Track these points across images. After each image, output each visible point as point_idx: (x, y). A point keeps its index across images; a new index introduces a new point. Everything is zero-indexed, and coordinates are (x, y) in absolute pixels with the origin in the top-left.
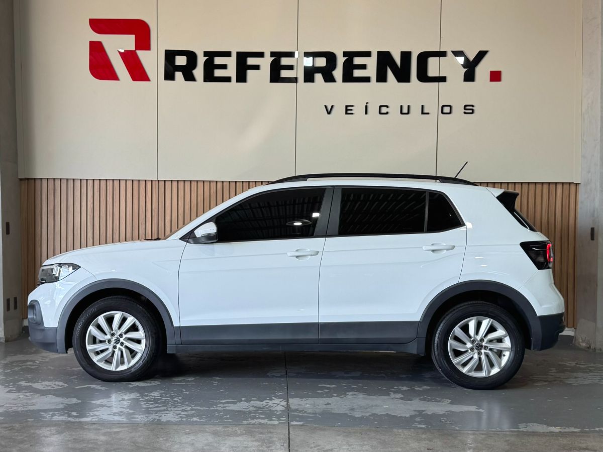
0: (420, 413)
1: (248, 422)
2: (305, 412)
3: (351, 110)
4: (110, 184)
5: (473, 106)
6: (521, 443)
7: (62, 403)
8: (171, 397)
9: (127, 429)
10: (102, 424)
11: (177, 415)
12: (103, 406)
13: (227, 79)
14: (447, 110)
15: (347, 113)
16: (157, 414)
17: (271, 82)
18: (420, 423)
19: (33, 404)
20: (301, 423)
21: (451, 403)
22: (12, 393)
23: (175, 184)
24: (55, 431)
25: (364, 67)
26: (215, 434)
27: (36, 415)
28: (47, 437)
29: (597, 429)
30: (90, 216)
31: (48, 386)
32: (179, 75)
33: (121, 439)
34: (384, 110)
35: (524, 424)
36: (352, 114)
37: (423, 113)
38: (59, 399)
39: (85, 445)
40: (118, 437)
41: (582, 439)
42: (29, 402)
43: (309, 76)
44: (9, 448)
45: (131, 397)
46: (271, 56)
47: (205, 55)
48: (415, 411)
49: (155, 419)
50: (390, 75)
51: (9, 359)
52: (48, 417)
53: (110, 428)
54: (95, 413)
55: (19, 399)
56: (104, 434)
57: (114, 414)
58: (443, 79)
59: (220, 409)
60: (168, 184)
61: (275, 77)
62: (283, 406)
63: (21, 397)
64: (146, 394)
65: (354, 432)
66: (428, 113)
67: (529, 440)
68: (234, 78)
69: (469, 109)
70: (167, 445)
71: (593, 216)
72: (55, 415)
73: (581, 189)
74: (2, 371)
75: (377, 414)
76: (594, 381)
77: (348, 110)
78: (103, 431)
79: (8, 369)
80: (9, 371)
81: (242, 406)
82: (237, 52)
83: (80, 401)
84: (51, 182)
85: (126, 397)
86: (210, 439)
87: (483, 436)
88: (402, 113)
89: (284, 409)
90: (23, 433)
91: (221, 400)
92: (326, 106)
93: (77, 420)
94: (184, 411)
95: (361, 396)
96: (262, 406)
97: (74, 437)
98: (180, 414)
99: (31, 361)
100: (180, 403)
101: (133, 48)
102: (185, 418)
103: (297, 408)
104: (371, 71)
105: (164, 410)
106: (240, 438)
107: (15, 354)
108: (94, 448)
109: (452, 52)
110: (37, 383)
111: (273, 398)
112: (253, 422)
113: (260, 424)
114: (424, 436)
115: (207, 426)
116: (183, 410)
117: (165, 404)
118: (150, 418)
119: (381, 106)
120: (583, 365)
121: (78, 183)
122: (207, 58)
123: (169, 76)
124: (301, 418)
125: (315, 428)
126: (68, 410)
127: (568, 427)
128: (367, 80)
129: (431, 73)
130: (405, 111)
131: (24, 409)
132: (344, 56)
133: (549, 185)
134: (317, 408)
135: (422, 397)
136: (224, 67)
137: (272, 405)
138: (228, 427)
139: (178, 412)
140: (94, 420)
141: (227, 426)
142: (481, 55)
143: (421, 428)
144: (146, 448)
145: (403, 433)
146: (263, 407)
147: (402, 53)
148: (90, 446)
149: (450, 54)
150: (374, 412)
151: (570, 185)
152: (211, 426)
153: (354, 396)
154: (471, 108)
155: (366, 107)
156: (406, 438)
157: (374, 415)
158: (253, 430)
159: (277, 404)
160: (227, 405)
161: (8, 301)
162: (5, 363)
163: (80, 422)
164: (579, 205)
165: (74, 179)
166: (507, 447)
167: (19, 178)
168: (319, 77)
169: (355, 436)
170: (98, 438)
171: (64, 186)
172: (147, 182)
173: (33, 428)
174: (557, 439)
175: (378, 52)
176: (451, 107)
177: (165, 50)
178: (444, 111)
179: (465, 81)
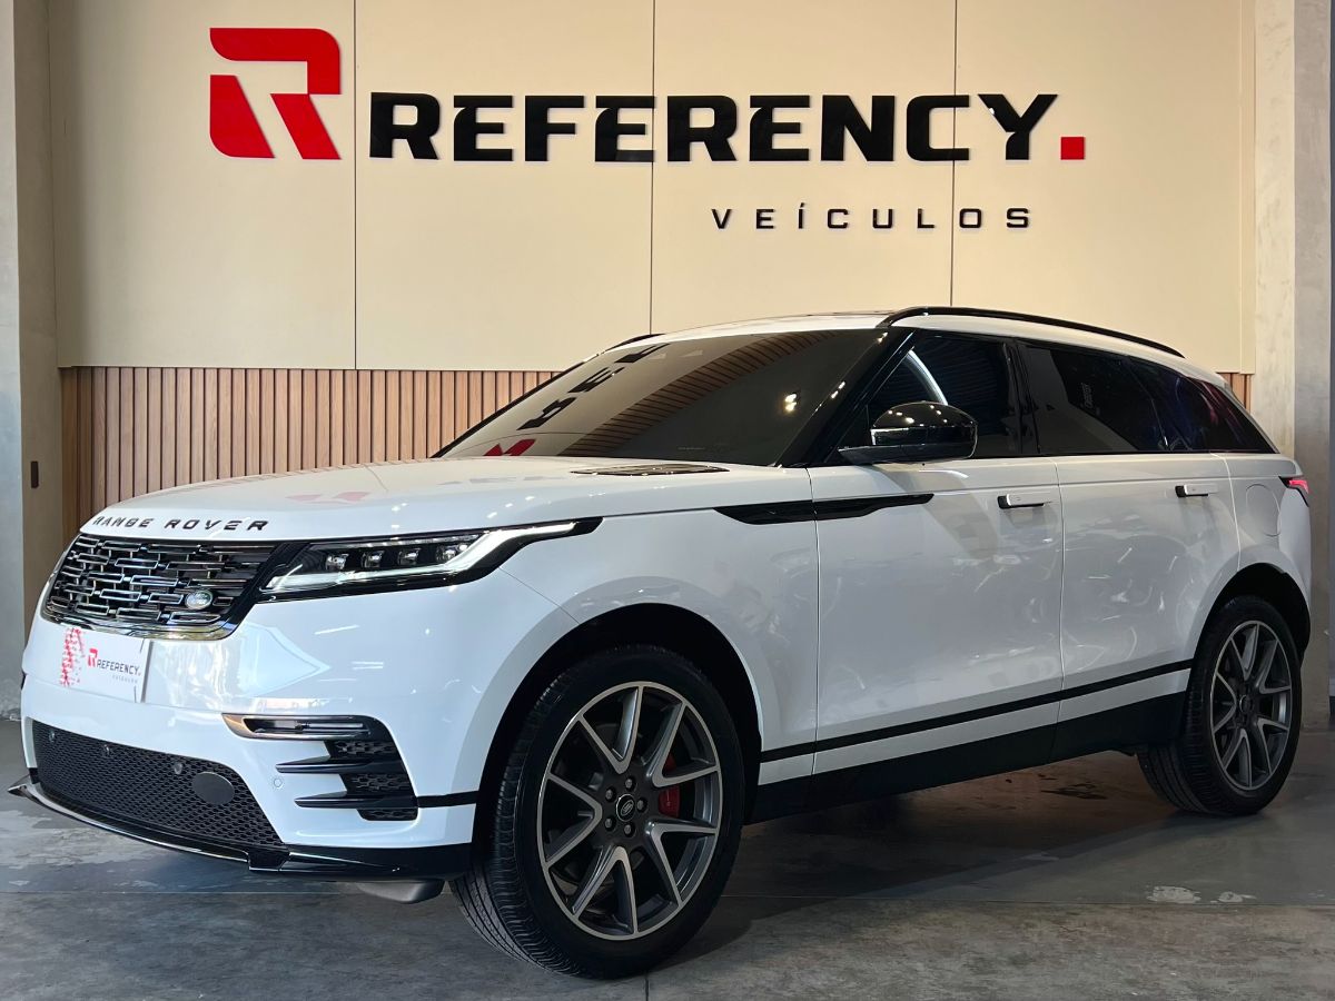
3: (769, 219)
4: (254, 379)
5: (1025, 211)
13: (505, 155)
14: (971, 219)
15: (759, 226)
17: (598, 160)
23: (393, 377)
25: (794, 128)
30: (211, 446)
32: (401, 146)
34: (838, 219)
36: (772, 227)
37: (920, 225)
43: (678, 148)
46: (597, 107)
47: (455, 106)
50: (850, 144)
58: (961, 155)
60: (379, 378)
61: (607, 150)
66: (932, 226)
68: (520, 153)
69: (1017, 218)
71: (1283, 442)
73: (1256, 386)
77: (761, 219)
82: (527, 98)
84: (127, 374)
88: (876, 226)
92: (714, 212)
101: (303, 90)
104: (811, 137)
109: (980, 96)
119: (831, 212)
121: (185, 377)
122: (460, 110)
123: (381, 148)
128: (801, 155)
129: (938, 140)
130: (883, 220)
132: (752, 106)
136: (497, 129)
142: (1042, 103)
147: (875, 99)
149: (976, 102)
151: (1232, 378)
154: (1022, 214)
155: (801, 212)
167: (61, 366)
168: (699, 149)
170: (231, 923)
171: (155, 383)
172: (333, 373)
173: (93, 904)
174: (1216, 919)
175: (825, 98)
176: (979, 212)
177: (374, 95)
178: (966, 222)
179: (1008, 158)
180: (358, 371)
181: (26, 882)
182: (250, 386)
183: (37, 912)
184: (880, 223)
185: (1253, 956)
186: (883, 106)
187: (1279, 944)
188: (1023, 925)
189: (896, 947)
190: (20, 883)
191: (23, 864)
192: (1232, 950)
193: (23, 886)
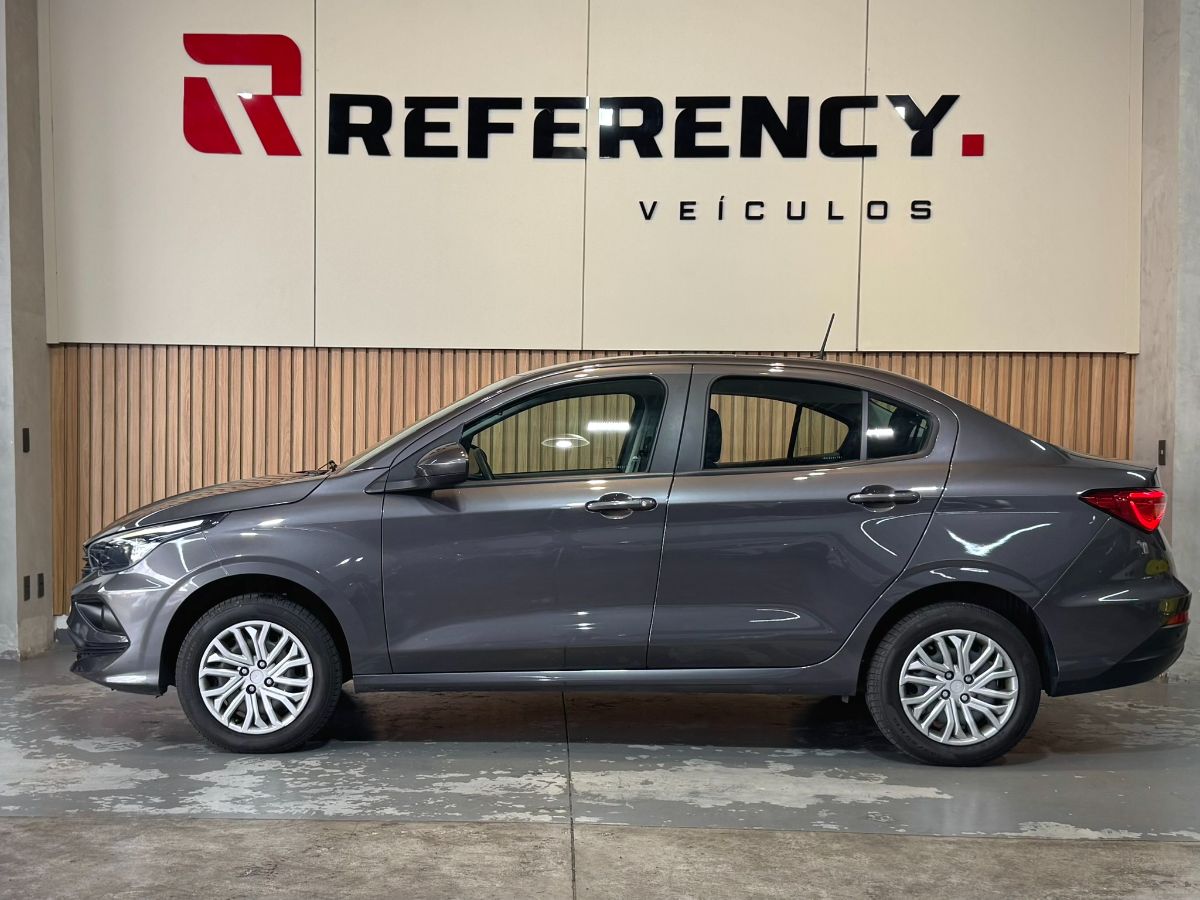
0: (827, 801)
1: (492, 817)
2: (604, 797)
3: (692, 211)
4: (223, 354)
5: (928, 203)
6: (1024, 860)
7: (132, 780)
8: (343, 768)
9: (257, 830)
10: (209, 819)
11: (355, 802)
12: (210, 784)
13: (450, 152)
14: (877, 211)
15: (682, 218)
16: (316, 802)
17: (537, 156)
18: (827, 821)
19: (76, 781)
20: (594, 820)
21: (887, 782)
22: (36, 758)
23: (349, 355)
24: (118, 834)
25: (715, 127)
26: (429, 839)
27: (82, 799)
28: (104, 844)
29: (1174, 834)
30: (185, 417)
31: (104, 746)
32: (357, 144)
33: (245, 849)
34: (755, 211)
35: (1031, 823)
36: (694, 218)
37: (831, 217)
38: (127, 772)
39: (176, 860)
40: (241, 845)
41: (1146, 852)
42: (69, 776)
43: (609, 145)
44: (31, 865)
45: (265, 769)
46: (536, 107)
47: (407, 106)
48: (818, 796)
49: (311, 811)
50: (767, 141)
51: (27, 694)
52: (105, 804)
53: (225, 828)
54: (197, 798)
55: (49, 771)
56: (215, 839)
57: (235, 800)
58: (869, 151)
59: (437, 791)
60: (336, 355)
61: (544, 148)
62: (560, 787)
63: (53, 767)
64: (294, 762)
65: (700, 839)
66: (841, 218)
67: (1042, 855)
68: (463, 150)
69: (921, 210)
70: (337, 860)
71: (1164, 417)
72: (119, 802)
73: (1140, 366)
74: (17, 718)
75: (743, 803)
76: (1164, 739)
77: (686, 211)
78: (213, 833)
79: (27, 713)
80: (29, 716)
81: (479, 785)
82: (471, 100)
83: (165, 776)
84: (110, 351)
85: (256, 768)
86: (419, 848)
87: (951, 847)
88: (790, 217)
89: (562, 792)
90: (57, 836)
91: (439, 774)
92: (641, 203)
93: (162, 811)
94: (367, 794)
95: (711, 767)
96: (518, 787)
97: (156, 845)
98: (360, 801)
99: (70, 697)
100: (360, 779)
101: (268, 91)
102: (370, 808)
103: (587, 790)
104: (731, 135)
105: (329, 794)
106: (479, 849)
107: (41, 685)
108: (196, 866)
109: (890, 98)
110: (83, 741)
111: (540, 770)
112: (501, 817)
113: (516, 821)
114: (836, 846)
115: (414, 825)
116: (365, 793)
117: (331, 781)
118: (303, 807)
119: (749, 204)
120: (1143, 708)
121: (161, 353)
122: (410, 110)
123: (338, 146)
124: (594, 810)
125: (622, 830)
126: (143, 791)
127: (1117, 830)
128: (722, 152)
129: (848, 138)
130: (796, 212)
131: (60, 790)
132: (678, 106)
133: (1078, 357)
134: (626, 791)
135: (830, 770)
136: (444, 127)
137: (539, 784)
138: (454, 827)
139: (356, 798)
140: (193, 811)
141: (452, 824)
142: (946, 103)
143: (830, 831)
144: (294, 868)
145: (795, 839)
146: (522, 789)
147: (792, 100)
148: (187, 862)
149: (883, 102)
150: (737, 800)
151: (1118, 357)
152: (423, 825)
153: (698, 767)
154: (925, 206)
155: (721, 204)
156: (801, 850)
157: (737, 805)
158: (502, 832)
159: (550, 784)
160: (451, 784)
161: (27, 580)
162: (22, 699)
163: (168, 816)
164: (1136, 398)
165: (154, 346)
166: (997, 867)
167: (49, 342)
168: (628, 147)
169: (701, 845)
170: (202, 846)
171: (135, 358)
172: (295, 351)
173: (77, 827)
174: (1096, 853)
175: (745, 98)
176: (885, 204)
177: (331, 95)
178: (873, 214)
179: (914, 153)
180: (317, 348)
181: (17, 808)
182: (220, 362)
183: (26, 834)
184: (793, 214)
185: (1131, 888)
186: (798, 106)
187: (1153, 877)
188: (918, 857)
189: (802, 875)
190: (11, 808)
191: (13, 792)
192: (1109, 883)
193: (14, 811)
